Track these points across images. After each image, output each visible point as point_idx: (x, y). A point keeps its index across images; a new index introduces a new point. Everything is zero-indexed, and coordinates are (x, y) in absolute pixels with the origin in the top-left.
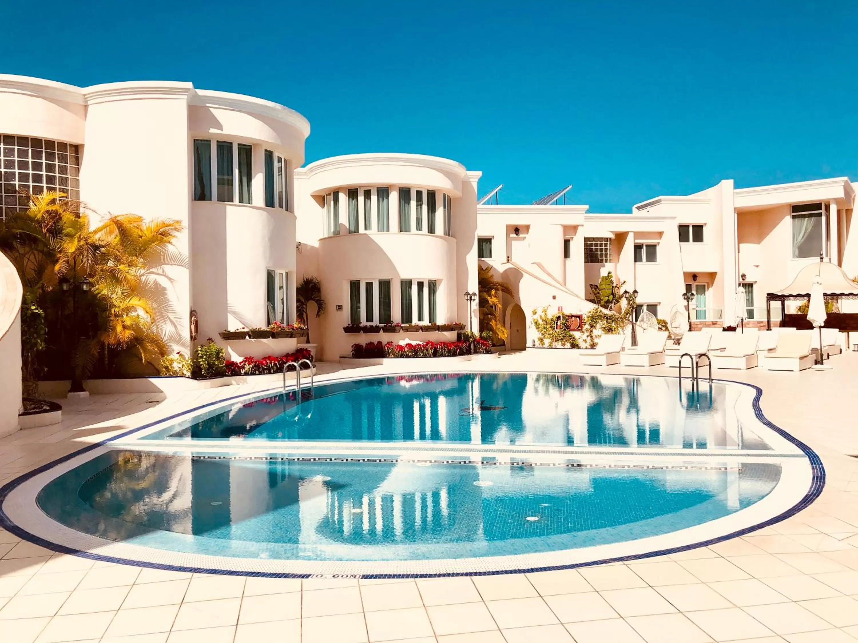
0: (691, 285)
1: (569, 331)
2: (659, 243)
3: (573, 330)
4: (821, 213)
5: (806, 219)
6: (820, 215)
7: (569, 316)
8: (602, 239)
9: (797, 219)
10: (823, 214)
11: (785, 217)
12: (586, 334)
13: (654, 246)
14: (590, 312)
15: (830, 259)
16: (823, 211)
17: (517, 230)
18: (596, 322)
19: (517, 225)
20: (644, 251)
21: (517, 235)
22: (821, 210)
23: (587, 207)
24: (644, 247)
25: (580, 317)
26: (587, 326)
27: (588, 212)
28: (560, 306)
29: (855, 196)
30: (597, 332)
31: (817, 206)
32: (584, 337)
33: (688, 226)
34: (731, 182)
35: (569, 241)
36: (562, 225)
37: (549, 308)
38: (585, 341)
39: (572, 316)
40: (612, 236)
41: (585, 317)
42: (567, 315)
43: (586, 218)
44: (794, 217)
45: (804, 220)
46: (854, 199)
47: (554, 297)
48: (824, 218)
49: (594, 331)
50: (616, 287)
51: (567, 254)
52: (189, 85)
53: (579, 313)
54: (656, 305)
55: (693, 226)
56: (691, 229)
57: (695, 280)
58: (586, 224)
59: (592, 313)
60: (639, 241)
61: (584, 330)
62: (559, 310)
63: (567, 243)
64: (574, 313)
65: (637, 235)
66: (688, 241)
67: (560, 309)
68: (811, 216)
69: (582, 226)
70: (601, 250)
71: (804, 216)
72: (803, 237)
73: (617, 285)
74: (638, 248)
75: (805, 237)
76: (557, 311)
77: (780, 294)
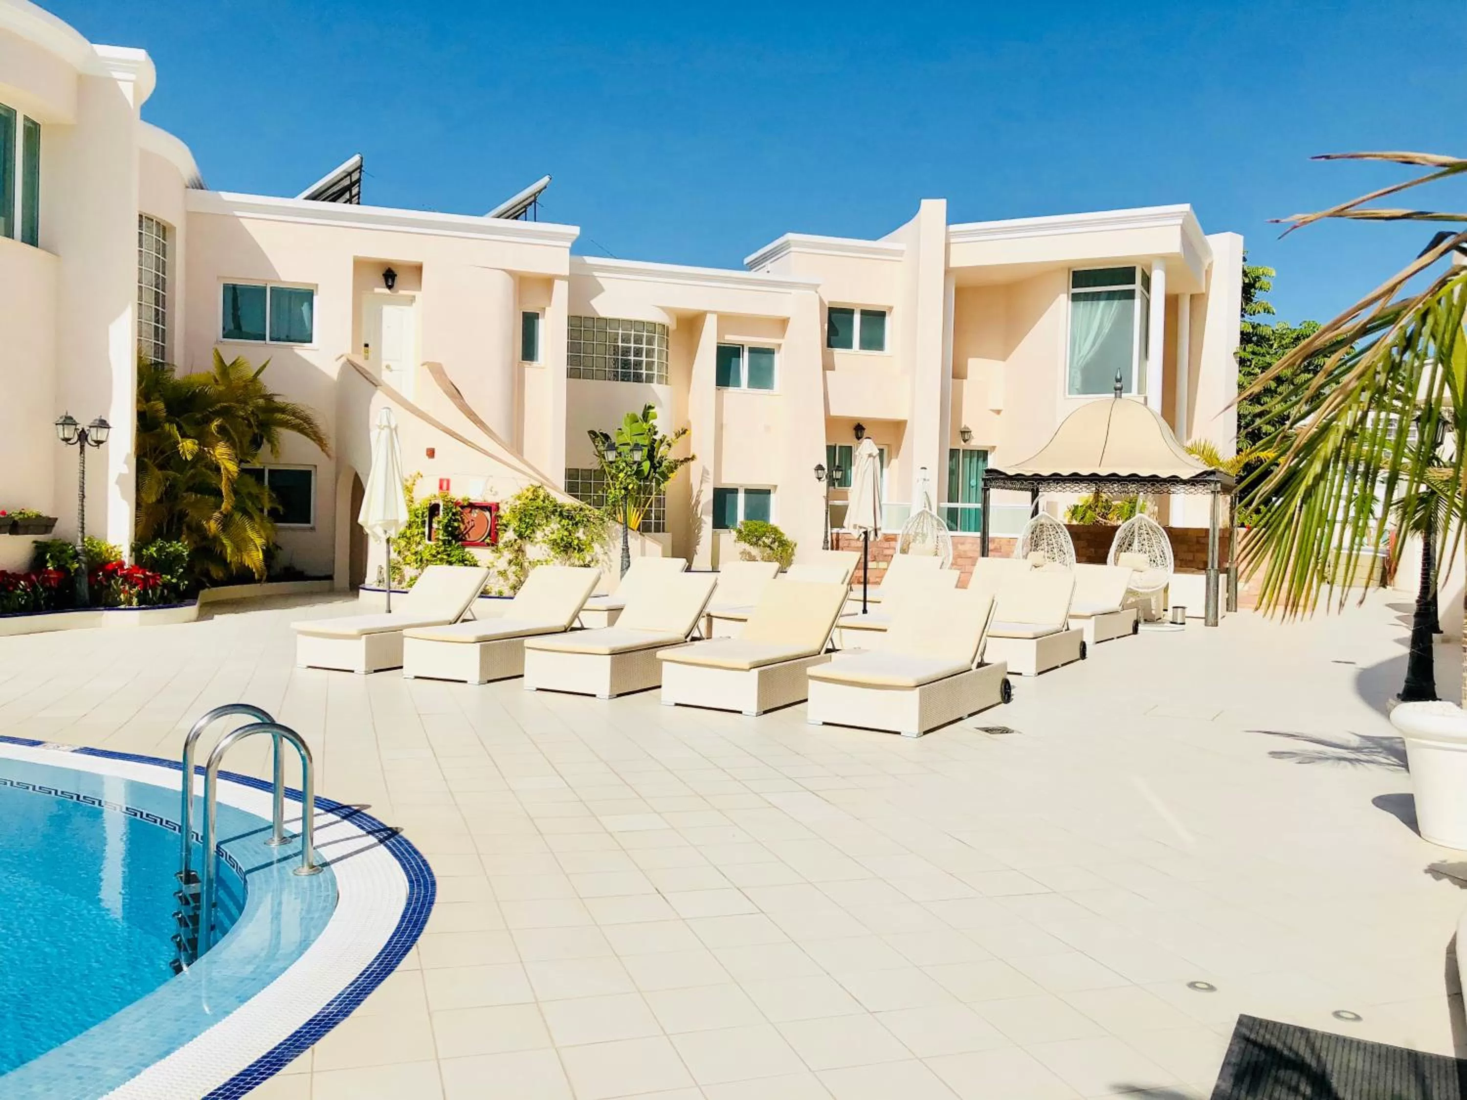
0: (851, 447)
1: (464, 546)
2: (780, 346)
3: (474, 544)
4: (1134, 291)
5: (1102, 303)
6: (1130, 295)
7: (463, 507)
8: (640, 326)
9: (1082, 303)
10: (1138, 294)
11: (1058, 296)
12: (508, 555)
13: (769, 352)
14: (519, 498)
15: (1146, 398)
16: (1138, 287)
17: (390, 276)
18: (533, 527)
19: (392, 264)
20: (745, 361)
21: (390, 287)
22: (1134, 283)
23: (574, 233)
24: (746, 354)
25: (491, 508)
26: (509, 536)
28: (445, 477)
29: (1211, 265)
30: (533, 551)
31: (1126, 274)
32: (502, 564)
33: (851, 312)
34: (940, 205)
35: (536, 316)
36: (511, 273)
37: (419, 481)
38: (503, 573)
39: (472, 506)
40: (665, 319)
41: (505, 512)
42: (457, 504)
44: (1075, 298)
45: (1098, 304)
46: (1208, 273)
47: (431, 453)
48: (1138, 302)
49: (529, 548)
50: (662, 441)
51: (529, 351)
53: (491, 499)
54: (768, 492)
55: (864, 313)
56: (857, 318)
57: (858, 437)
59: (523, 500)
60: (732, 339)
61: (501, 545)
62: (441, 487)
63: (529, 322)
64: (476, 498)
65: (725, 320)
66: (848, 345)
67: (444, 485)
68: (1111, 296)
69: (561, 278)
70: (638, 353)
71: (1096, 297)
72: (1092, 346)
73: (664, 437)
74: (727, 353)
75: (1097, 345)
76: (436, 491)
77: (1011, 473)
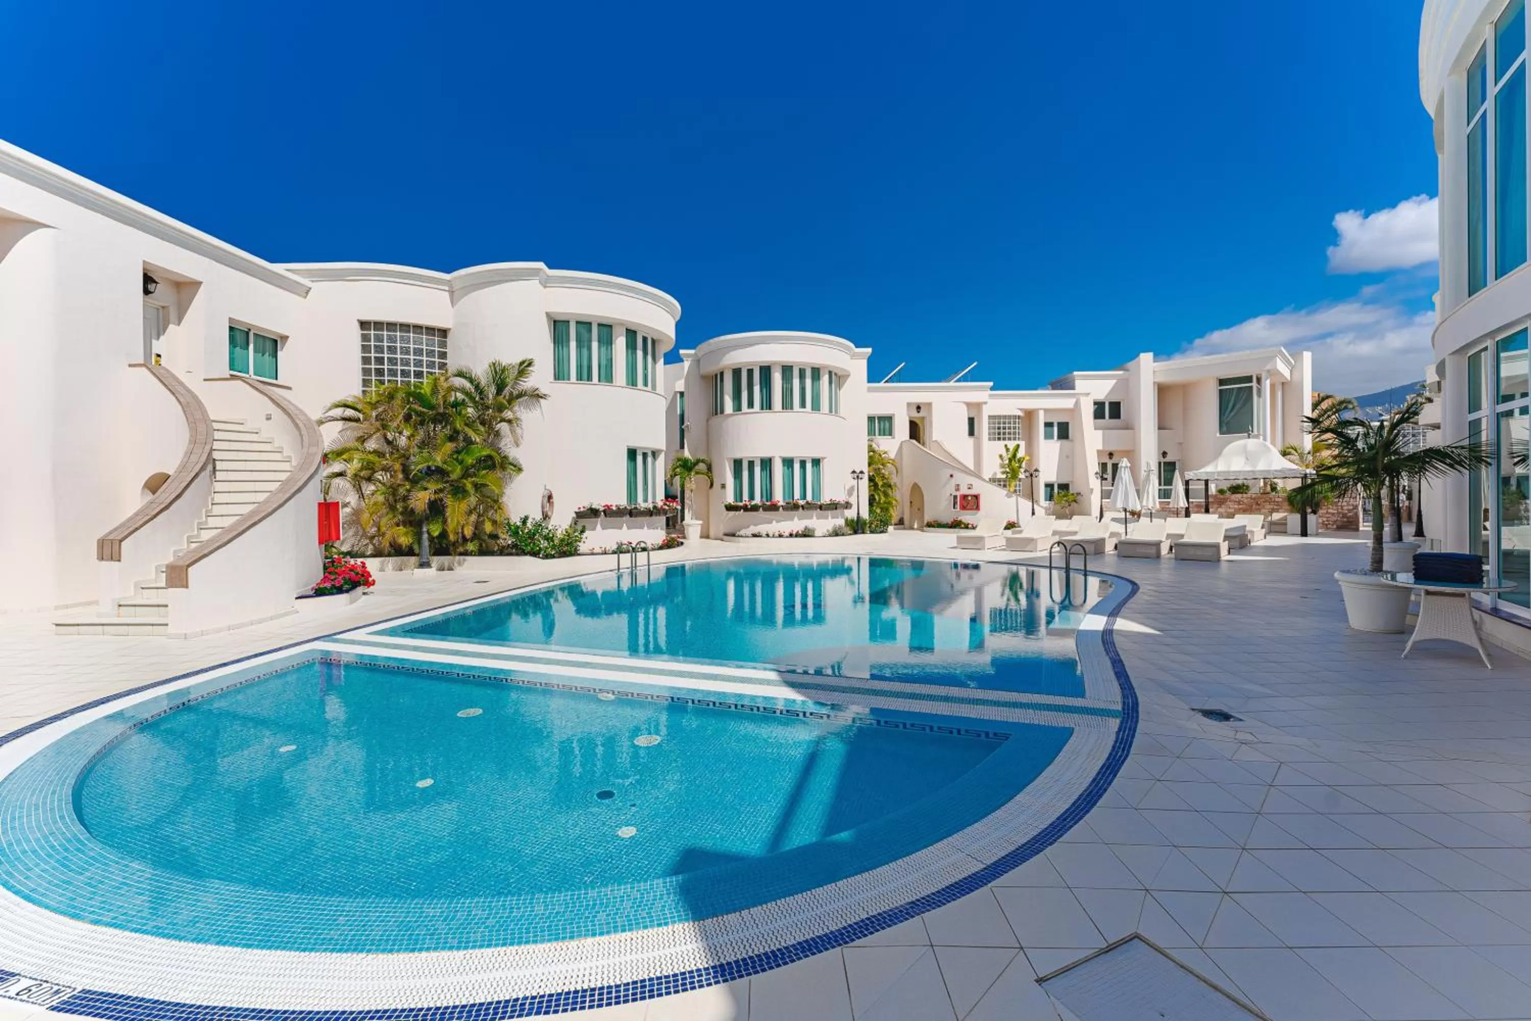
0: (1107, 463)
2: (1071, 421)
3: (970, 510)
4: (1252, 387)
8: (1010, 417)
10: (1255, 388)
13: (1067, 424)
16: (1254, 384)
17: (918, 408)
19: (919, 403)
20: (1056, 429)
21: (919, 412)
22: (1252, 383)
23: (991, 384)
24: (1056, 425)
25: (976, 496)
27: (992, 389)
31: (1247, 379)
33: (1104, 403)
34: (1151, 355)
35: (974, 419)
36: (967, 404)
39: (969, 495)
40: (1020, 413)
43: (991, 396)
44: (1221, 391)
47: (952, 476)
48: (1255, 392)
51: (971, 432)
52: (540, 265)
53: (976, 492)
54: (1068, 484)
55: (1110, 403)
56: (1107, 406)
57: (1111, 458)
58: (990, 401)
60: (1050, 419)
62: (956, 489)
63: (971, 421)
65: (1047, 413)
66: (1104, 418)
69: (986, 403)
70: (1009, 428)
72: (1231, 412)
74: (1048, 425)
75: (1233, 412)
76: (954, 490)
